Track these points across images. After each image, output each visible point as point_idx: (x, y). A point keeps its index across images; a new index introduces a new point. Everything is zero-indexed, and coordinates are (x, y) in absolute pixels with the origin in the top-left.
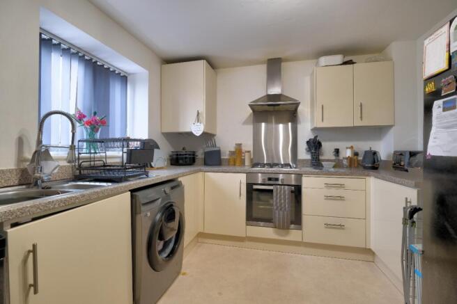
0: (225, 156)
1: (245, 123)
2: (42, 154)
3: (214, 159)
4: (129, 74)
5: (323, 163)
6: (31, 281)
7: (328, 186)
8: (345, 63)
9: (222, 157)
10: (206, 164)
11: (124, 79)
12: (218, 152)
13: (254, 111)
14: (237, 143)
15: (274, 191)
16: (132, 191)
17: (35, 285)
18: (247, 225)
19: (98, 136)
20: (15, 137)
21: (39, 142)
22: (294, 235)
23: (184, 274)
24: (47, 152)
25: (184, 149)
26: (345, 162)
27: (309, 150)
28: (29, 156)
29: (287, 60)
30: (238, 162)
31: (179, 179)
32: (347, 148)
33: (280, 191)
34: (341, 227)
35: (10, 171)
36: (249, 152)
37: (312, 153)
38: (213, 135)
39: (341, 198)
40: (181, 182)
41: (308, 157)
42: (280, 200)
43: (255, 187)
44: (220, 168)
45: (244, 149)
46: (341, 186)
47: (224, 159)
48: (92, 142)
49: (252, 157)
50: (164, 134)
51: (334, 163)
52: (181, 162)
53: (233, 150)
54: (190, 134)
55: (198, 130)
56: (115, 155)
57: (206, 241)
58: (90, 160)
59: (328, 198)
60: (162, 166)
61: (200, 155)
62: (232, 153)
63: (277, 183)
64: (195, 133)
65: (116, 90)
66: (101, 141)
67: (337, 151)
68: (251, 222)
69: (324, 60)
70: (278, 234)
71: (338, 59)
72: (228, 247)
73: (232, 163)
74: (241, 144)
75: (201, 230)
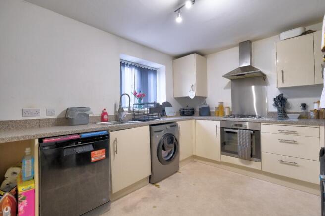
0: (213, 110)
1: (226, 88)
2: (121, 110)
3: (206, 112)
4: (157, 69)
5: (288, 115)
6: (116, 150)
7: (282, 132)
8: (305, 33)
9: (211, 111)
10: (200, 115)
11: (154, 72)
12: (208, 108)
13: (232, 80)
14: (220, 101)
15: (238, 133)
16: (151, 126)
17: (117, 151)
18: (222, 154)
19: (142, 101)
20: (114, 104)
21: (120, 105)
22: (255, 165)
23: (180, 173)
24: (123, 109)
25: (187, 106)
26: (312, 115)
27: (276, 105)
28: (118, 110)
29: (255, 40)
30: (221, 114)
31: (177, 122)
32: (314, 102)
33: (243, 133)
34: (295, 164)
35: (113, 116)
36: (228, 107)
37: (278, 107)
38: (205, 97)
39: (294, 142)
40: (177, 124)
41: (275, 110)
42: (243, 140)
43: (225, 130)
44: (209, 118)
45: (225, 105)
46: (294, 133)
47: (212, 112)
48: (140, 104)
49: (231, 111)
50: (175, 98)
51: (299, 115)
52: (185, 114)
53: (218, 106)
54: (188, 97)
55: (192, 95)
56: (146, 110)
57: (198, 160)
58: (138, 112)
59: (282, 141)
60: (173, 115)
61: (197, 110)
62: (217, 108)
63: (241, 128)
64: (191, 97)
65: (151, 78)
66: (143, 104)
67: (304, 106)
68: (225, 153)
69: (284, 35)
70: (243, 163)
71: (298, 31)
72: (210, 166)
73: (216, 114)
74: (222, 102)
75: (194, 153)
